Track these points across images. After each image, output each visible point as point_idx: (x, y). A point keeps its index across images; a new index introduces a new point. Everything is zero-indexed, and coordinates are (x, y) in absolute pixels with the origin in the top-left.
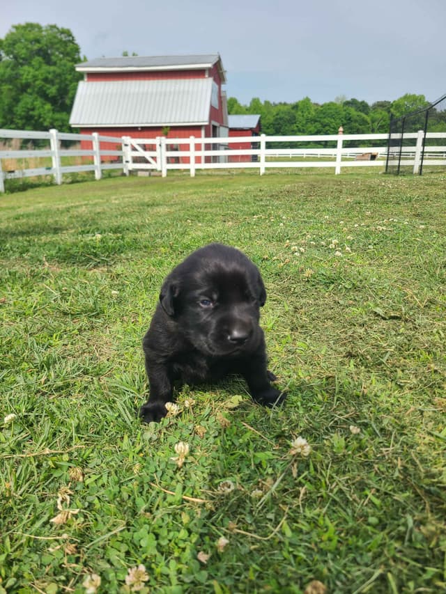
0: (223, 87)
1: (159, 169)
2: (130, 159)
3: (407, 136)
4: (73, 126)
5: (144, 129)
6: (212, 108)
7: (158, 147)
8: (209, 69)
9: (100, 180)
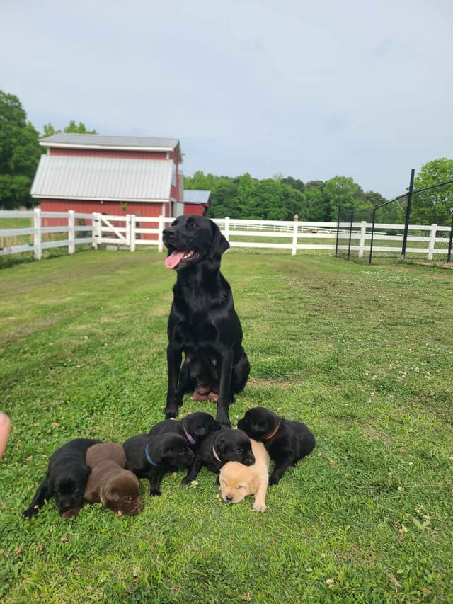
0: (180, 167)
1: (128, 244)
2: (99, 234)
3: (355, 225)
4: (34, 196)
5: (105, 202)
6: (172, 186)
7: (127, 223)
9: (74, 254)
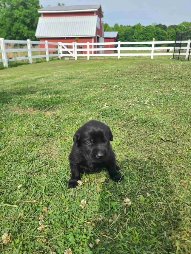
0: (102, 19)
1: (74, 56)
2: (61, 52)
3: (183, 42)
4: (37, 37)
5: (67, 38)
6: (97, 29)
7: (73, 47)
8: (96, 11)
9: (48, 61)
